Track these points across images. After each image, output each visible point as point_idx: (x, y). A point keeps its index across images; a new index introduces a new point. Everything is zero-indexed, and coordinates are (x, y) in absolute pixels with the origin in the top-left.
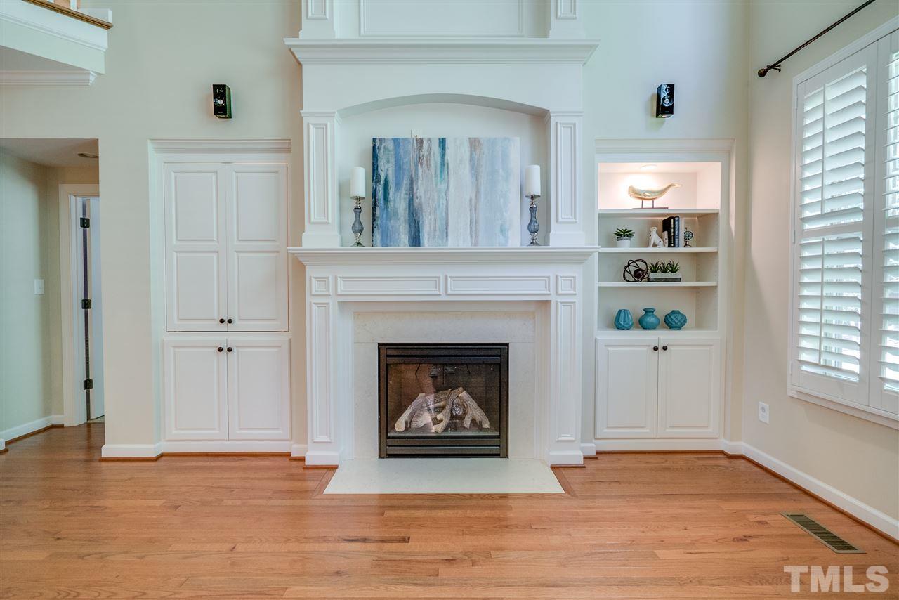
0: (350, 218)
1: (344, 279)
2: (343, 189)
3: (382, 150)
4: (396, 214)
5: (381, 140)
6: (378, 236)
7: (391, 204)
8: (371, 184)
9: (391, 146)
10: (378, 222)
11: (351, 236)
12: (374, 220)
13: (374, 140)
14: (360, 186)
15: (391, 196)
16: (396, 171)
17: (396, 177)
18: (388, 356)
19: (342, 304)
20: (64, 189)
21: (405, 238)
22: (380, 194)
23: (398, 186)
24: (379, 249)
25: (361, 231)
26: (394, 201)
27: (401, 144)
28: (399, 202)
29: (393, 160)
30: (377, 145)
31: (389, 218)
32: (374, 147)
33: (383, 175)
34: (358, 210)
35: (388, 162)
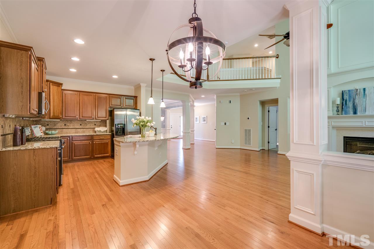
0: (336, 109)
1: (334, 122)
2: (334, 102)
3: (345, 93)
4: (349, 107)
5: (344, 91)
6: (343, 112)
7: (348, 105)
8: (341, 101)
9: (347, 92)
10: (344, 109)
11: (336, 113)
12: (342, 109)
13: (343, 91)
14: (338, 101)
15: (347, 103)
16: (349, 97)
17: (349, 99)
18: (346, 139)
19: (333, 127)
20: (266, 105)
21: (352, 112)
22: (344, 103)
23: (350, 101)
24: (344, 115)
25: (338, 112)
26: (349, 104)
27: (351, 91)
28: (350, 104)
29: (348, 95)
30: (343, 92)
31: (347, 108)
32: (342, 93)
33: (345, 99)
34: (338, 107)
35: (347, 95)
